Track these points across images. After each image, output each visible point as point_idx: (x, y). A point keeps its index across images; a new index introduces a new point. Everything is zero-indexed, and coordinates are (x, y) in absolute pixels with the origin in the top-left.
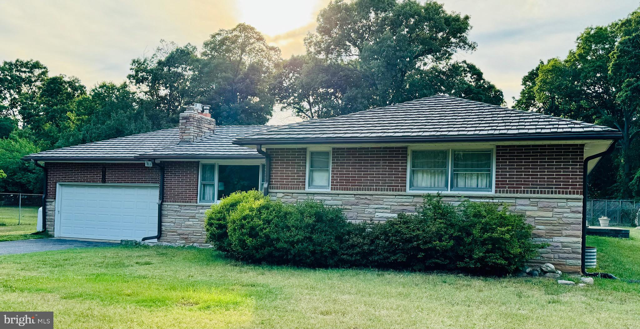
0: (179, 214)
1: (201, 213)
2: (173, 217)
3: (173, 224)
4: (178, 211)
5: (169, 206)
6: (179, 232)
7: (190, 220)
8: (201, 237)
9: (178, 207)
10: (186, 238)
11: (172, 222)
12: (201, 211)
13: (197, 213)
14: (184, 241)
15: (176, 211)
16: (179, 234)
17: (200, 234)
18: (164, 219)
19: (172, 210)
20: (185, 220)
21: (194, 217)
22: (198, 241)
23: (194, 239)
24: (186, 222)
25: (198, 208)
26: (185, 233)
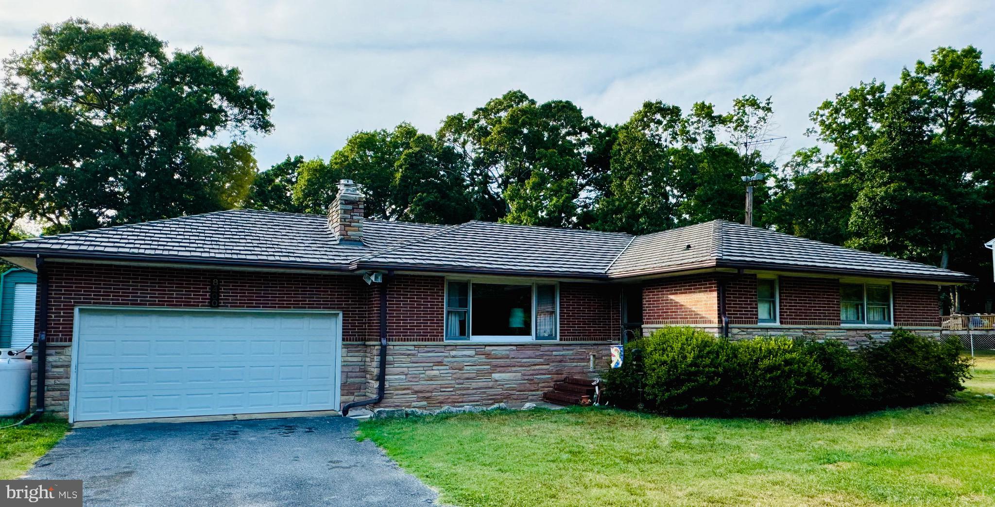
0: (414, 359)
1: (453, 357)
2: (405, 365)
3: (404, 377)
4: (413, 355)
5: (395, 347)
6: (416, 388)
7: (435, 368)
8: (453, 393)
9: (412, 348)
10: (428, 398)
11: (402, 373)
12: (453, 353)
13: (446, 357)
14: (425, 403)
15: (409, 355)
16: (416, 392)
17: (452, 389)
18: (389, 369)
19: (403, 354)
20: (425, 368)
21: (440, 363)
22: (450, 400)
23: (443, 398)
24: (428, 372)
25: (449, 348)
26: (427, 389)
